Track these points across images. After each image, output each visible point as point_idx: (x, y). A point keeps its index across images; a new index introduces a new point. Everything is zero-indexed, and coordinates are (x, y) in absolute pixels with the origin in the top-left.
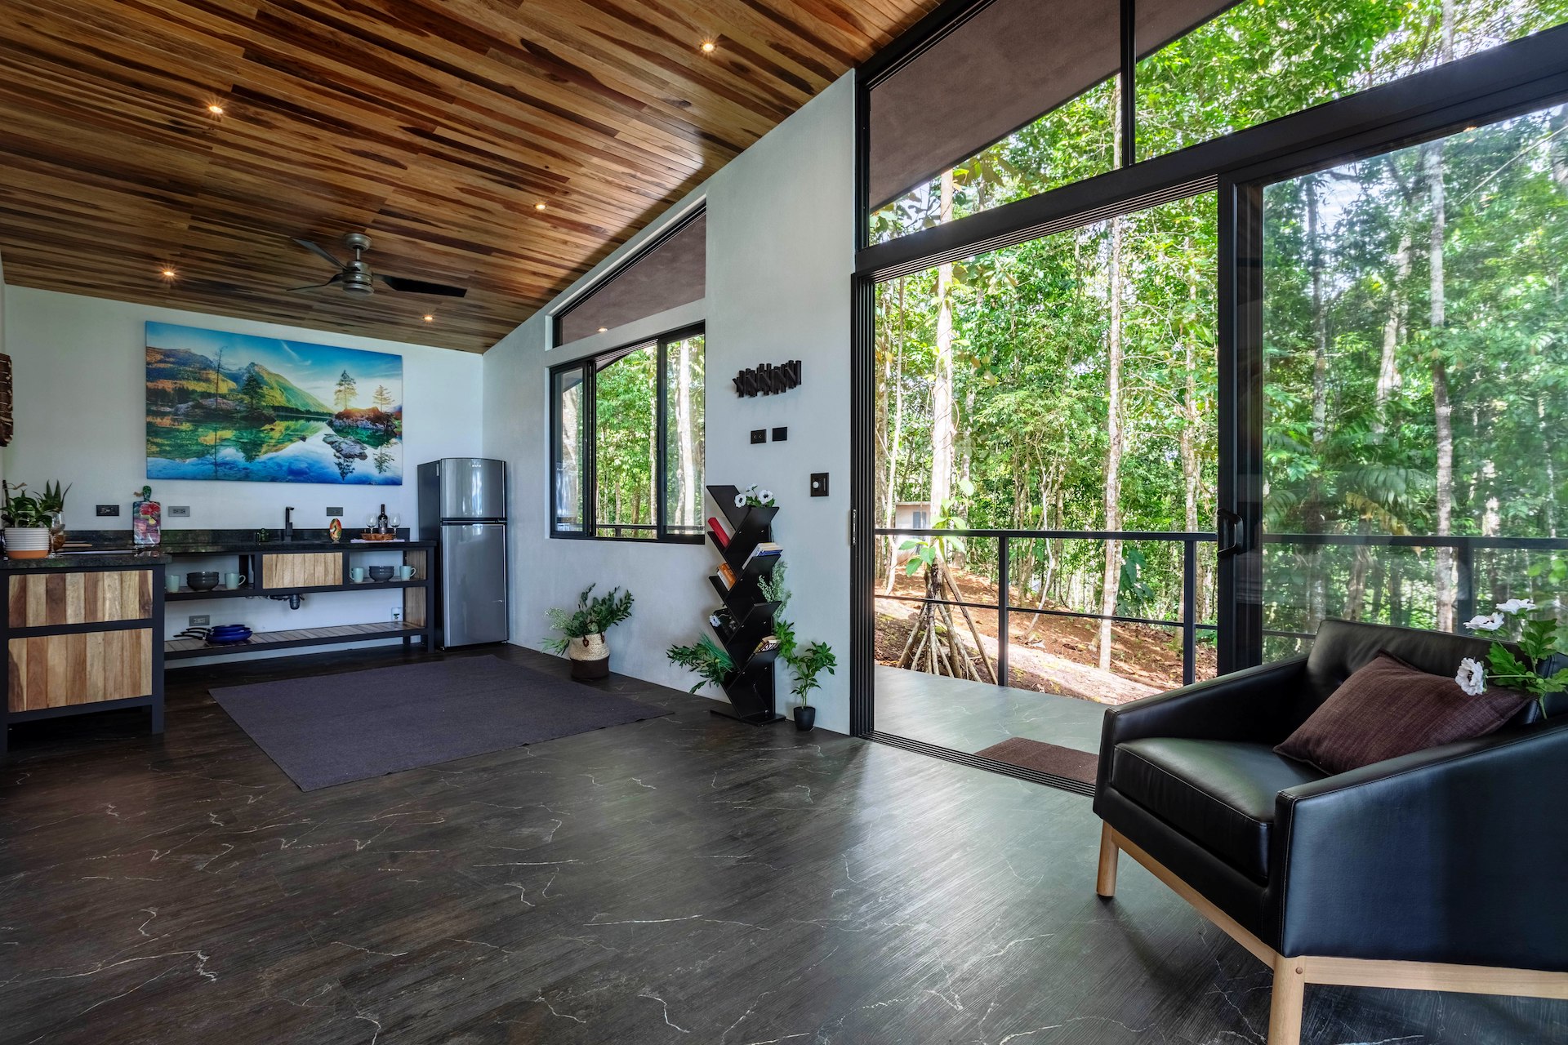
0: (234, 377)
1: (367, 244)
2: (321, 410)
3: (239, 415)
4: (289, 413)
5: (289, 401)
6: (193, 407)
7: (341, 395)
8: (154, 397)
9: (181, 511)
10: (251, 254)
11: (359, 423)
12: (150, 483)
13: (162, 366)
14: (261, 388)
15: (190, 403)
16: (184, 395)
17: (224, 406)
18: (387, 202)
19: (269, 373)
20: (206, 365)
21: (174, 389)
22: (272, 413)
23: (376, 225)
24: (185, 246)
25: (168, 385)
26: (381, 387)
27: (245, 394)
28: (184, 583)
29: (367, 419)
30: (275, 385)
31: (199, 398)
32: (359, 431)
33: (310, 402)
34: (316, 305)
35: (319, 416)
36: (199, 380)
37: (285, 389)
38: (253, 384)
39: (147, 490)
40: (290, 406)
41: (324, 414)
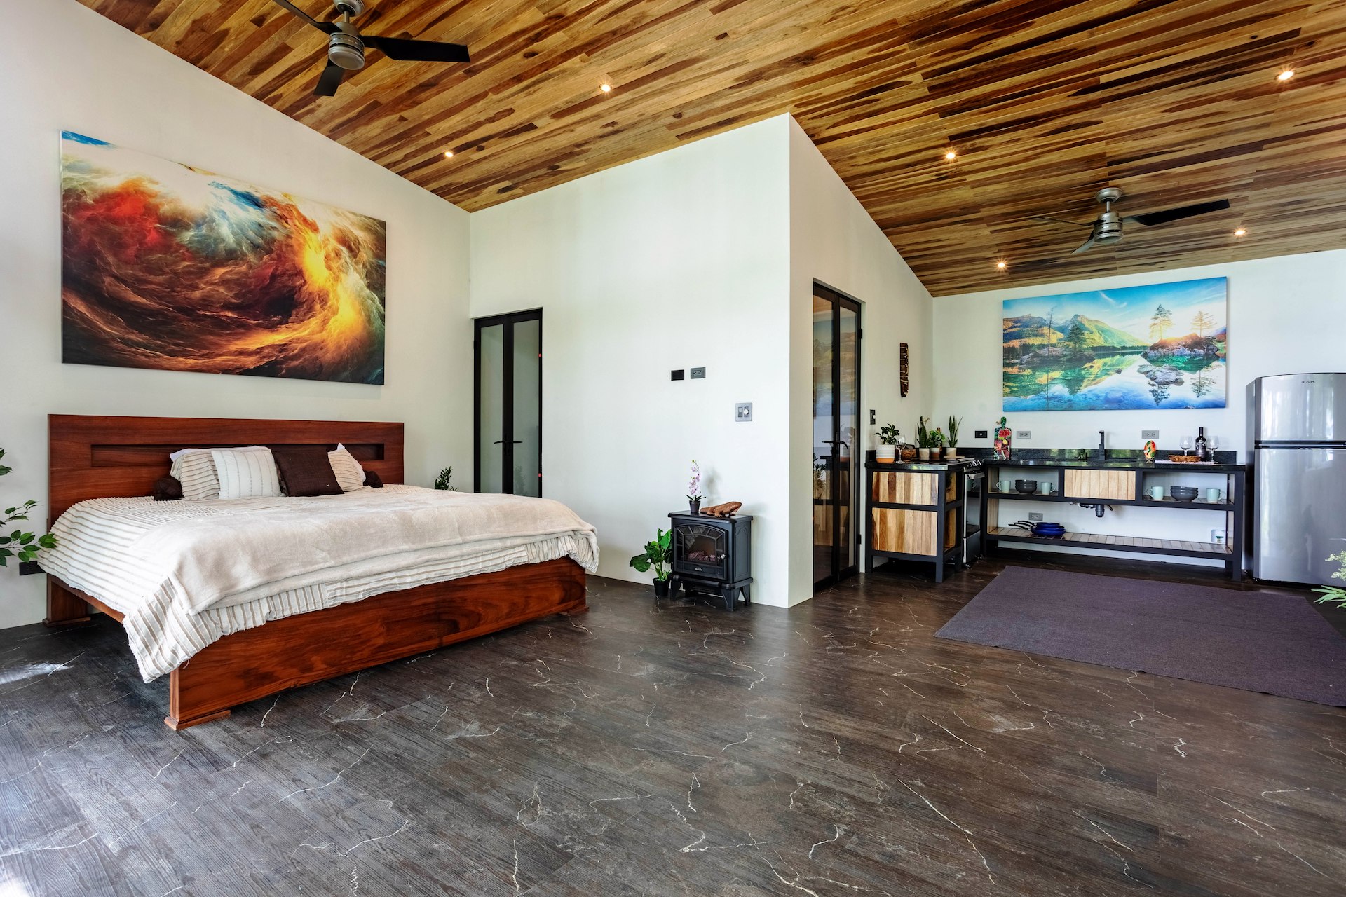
0: (1061, 329)
1: (1116, 193)
2: (1135, 345)
3: (1065, 358)
4: (1108, 351)
5: (1106, 341)
6: (1033, 357)
7: (1157, 328)
8: (1009, 353)
9: (1025, 435)
10: (1039, 234)
11: (1175, 351)
12: (1007, 415)
13: (1012, 330)
14: (1082, 334)
15: (1031, 354)
16: (1026, 348)
17: (1054, 353)
18: (1108, 155)
19: (1089, 321)
20: (1042, 323)
21: (1020, 346)
22: (1091, 352)
23: (1114, 176)
24: (998, 245)
25: (1016, 343)
26: (1201, 313)
27: (1070, 341)
28: (1014, 486)
29: (1184, 346)
30: (1094, 330)
31: (1036, 350)
32: (1174, 358)
33: (1125, 338)
34: (1116, 255)
35: (1133, 351)
36: (1036, 336)
37: (1102, 331)
38: (1076, 332)
39: (1004, 420)
40: (1107, 345)
41: (1138, 348)
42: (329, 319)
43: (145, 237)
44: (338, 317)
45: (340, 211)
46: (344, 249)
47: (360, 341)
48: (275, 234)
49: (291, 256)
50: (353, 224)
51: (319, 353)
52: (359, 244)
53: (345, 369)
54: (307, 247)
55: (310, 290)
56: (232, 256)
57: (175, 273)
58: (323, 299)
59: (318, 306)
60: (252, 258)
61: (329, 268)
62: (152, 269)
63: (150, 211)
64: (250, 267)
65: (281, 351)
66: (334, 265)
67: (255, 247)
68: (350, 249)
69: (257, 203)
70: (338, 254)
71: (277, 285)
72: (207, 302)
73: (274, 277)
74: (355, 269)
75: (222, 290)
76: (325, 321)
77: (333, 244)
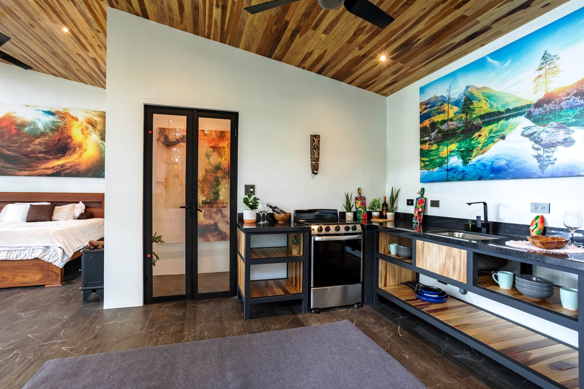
0: (457, 104)
2: (518, 105)
3: (460, 130)
4: (493, 117)
5: (492, 106)
6: (438, 133)
7: (542, 80)
8: (422, 133)
9: (435, 204)
11: (563, 103)
13: (425, 111)
14: (472, 104)
15: (436, 131)
16: (433, 126)
17: (451, 127)
19: (478, 89)
20: (443, 101)
21: (430, 125)
22: (479, 121)
25: (427, 123)
27: (463, 113)
29: (576, 95)
30: (481, 97)
31: (440, 126)
33: (509, 100)
35: (516, 112)
36: (440, 113)
37: (489, 97)
38: (467, 102)
40: (493, 111)
41: (522, 108)
42: (83, 153)
43: (11, 132)
44: (87, 152)
45: (88, 111)
46: (90, 126)
47: (97, 161)
48: (60, 124)
49: (66, 131)
50: (94, 115)
51: (78, 167)
52: (97, 123)
53: (90, 172)
54: (73, 127)
55: (74, 143)
56: (43, 134)
57: (22, 143)
58: (80, 146)
59: (78, 149)
60: (50, 134)
61: (83, 134)
62: (13, 142)
63: (13, 123)
64: (50, 137)
65: (62, 167)
66: (85, 132)
67: (52, 130)
68: (92, 125)
69: (52, 114)
70: (87, 128)
71: (61, 143)
72: (33, 152)
73: (59, 140)
74: (95, 133)
75: (39, 147)
76: (81, 155)
77: (85, 124)
